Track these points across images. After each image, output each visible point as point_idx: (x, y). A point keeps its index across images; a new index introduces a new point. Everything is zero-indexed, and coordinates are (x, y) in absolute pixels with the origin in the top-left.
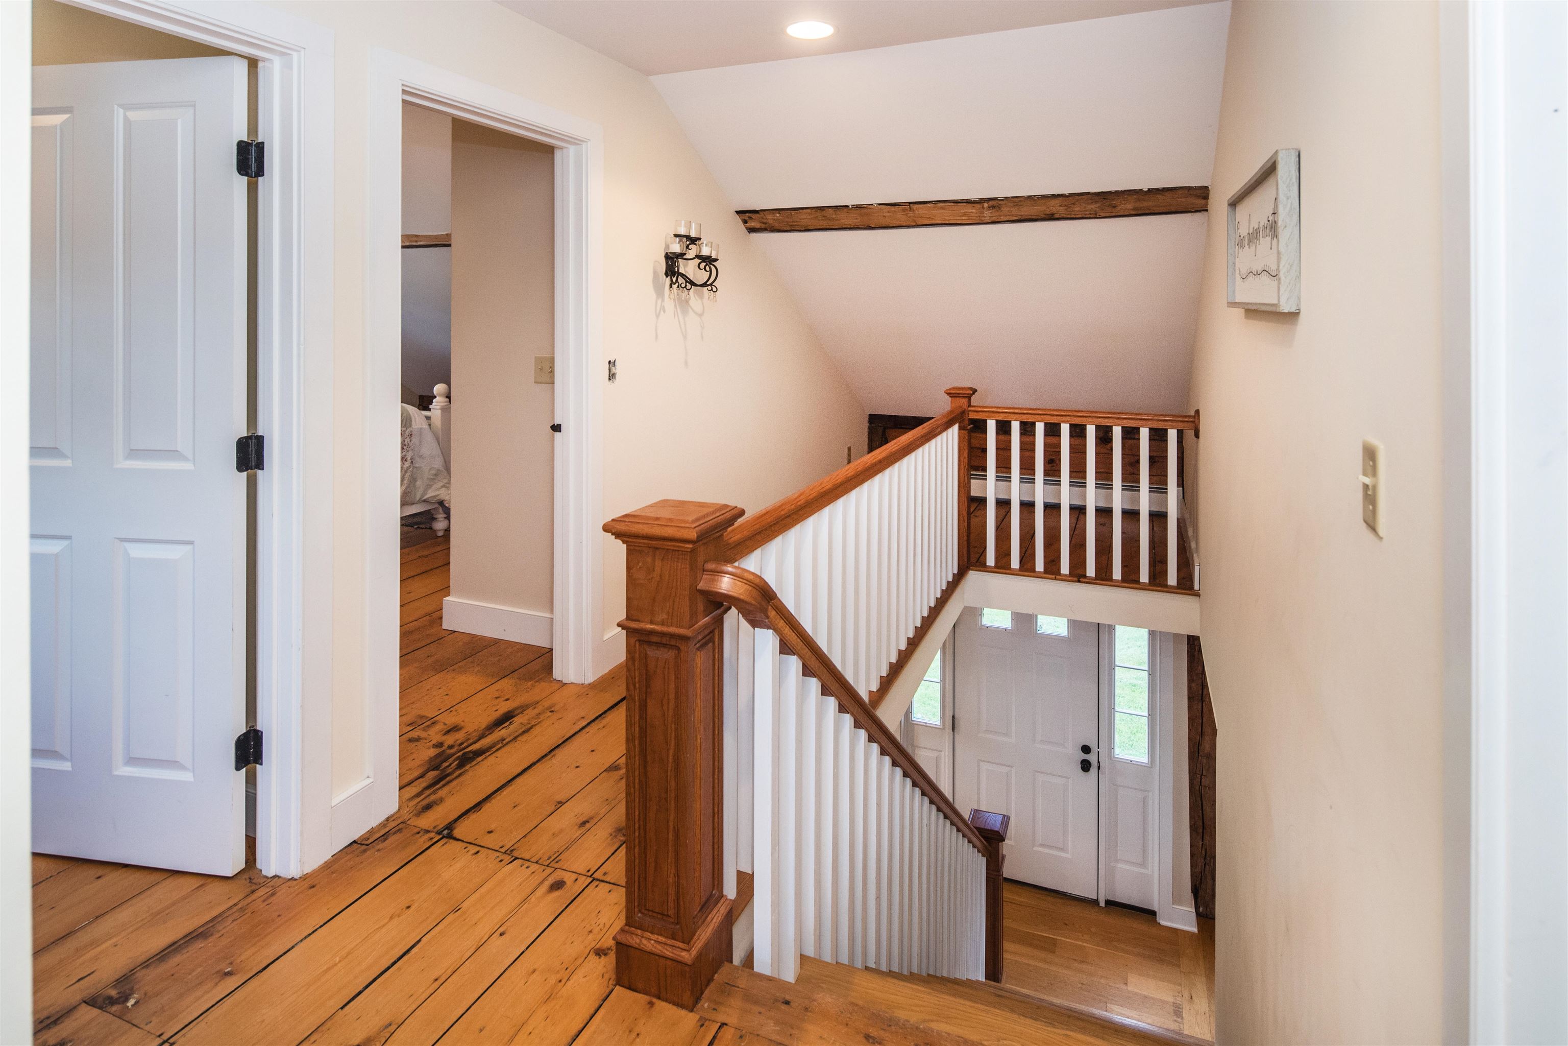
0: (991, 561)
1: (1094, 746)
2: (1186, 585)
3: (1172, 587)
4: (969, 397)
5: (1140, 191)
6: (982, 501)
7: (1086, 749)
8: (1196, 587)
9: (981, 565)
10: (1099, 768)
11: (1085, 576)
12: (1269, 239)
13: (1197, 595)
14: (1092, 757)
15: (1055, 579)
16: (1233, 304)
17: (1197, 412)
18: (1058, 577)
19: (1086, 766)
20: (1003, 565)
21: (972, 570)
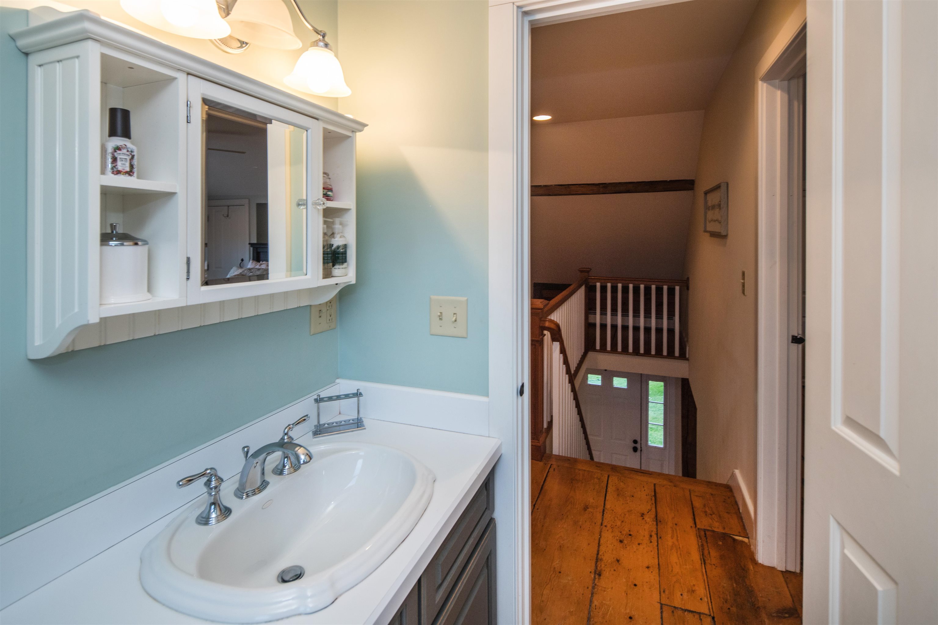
0: (598, 347)
1: (639, 440)
2: (683, 356)
3: (677, 357)
4: (588, 272)
5: (666, 181)
6: (594, 325)
7: (635, 442)
8: (687, 356)
9: (594, 350)
10: (641, 450)
11: (639, 353)
12: (718, 209)
13: (687, 359)
14: (638, 446)
15: (627, 354)
16: (705, 231)
17: (688, 278)
18: (628, 353)
19: (635, 449)
20: (603, 349)
21: (590, 351)
